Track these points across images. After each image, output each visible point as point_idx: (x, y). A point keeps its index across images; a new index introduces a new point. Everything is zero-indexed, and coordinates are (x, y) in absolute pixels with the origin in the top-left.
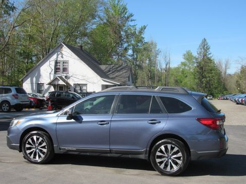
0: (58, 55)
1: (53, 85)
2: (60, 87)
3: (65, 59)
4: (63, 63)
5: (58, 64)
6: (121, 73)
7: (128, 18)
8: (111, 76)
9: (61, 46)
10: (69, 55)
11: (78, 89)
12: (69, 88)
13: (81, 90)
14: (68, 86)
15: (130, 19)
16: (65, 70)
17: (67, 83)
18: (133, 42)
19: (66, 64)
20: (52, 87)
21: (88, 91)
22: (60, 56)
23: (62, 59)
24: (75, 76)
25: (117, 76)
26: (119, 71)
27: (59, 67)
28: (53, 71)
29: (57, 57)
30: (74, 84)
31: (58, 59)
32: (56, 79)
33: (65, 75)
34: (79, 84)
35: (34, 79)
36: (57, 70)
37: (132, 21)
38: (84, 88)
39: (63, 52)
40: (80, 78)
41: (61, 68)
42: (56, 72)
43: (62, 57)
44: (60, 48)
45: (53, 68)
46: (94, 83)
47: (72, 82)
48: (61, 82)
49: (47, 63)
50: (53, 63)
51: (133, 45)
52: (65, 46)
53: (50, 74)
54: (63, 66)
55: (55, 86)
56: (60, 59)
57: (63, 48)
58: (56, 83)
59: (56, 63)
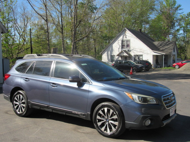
0: (123, 36)
1: (120, 56)
2: (125, 57)
3: (128, 38)
4: (127, 41)
5: (124, 42)
6: (169, 46)
7: (177, 8)
8: (161, 49)
9: (125, 31)
10: (131, 36)
11: (137, 58)
12: (131, 58)
13: (139, 58)
14: (130, 56)
15: (179, 9)
16: (128, 46)
17: (129, 55)
18: (184, 25)
19: (128, 42)
20: (120, 57)
21: (143, 59)
22: (124, 37)
23: (126, 39)
24: (135, 49)
25: (166, 49)
26: (168, 45)
27: (124, 44)
28: (121, 47)
29: (123, 38)
30: (134, 55)
31: (124, 39)
32: (122, 52)
33: (128, 49)
34: (137, 55)
35: (109, 52)
36: (123, 46)
37: (180, 10)
38: (141, 57)
39: (126, 34)
40: (138, 50)
41: (126, 44)
42: (122, 48)
43: (126, 38)
44: (124, 31)
45: (121, 45)
46: (148, 54)
47: (132, 54)
48: (125, 54)
49: (117, 42)
50: (120, 42)
51: (183, 27)
52: (127, 30)
53: (119, 49)
54: (127, 43)
55: (121, 57)
56: (125, 39)
57: (127, 31)
58: (122, 55)
59: (123, 41)
